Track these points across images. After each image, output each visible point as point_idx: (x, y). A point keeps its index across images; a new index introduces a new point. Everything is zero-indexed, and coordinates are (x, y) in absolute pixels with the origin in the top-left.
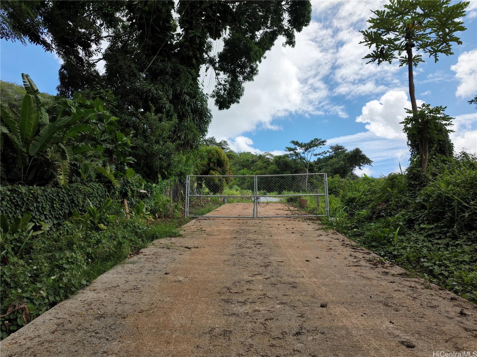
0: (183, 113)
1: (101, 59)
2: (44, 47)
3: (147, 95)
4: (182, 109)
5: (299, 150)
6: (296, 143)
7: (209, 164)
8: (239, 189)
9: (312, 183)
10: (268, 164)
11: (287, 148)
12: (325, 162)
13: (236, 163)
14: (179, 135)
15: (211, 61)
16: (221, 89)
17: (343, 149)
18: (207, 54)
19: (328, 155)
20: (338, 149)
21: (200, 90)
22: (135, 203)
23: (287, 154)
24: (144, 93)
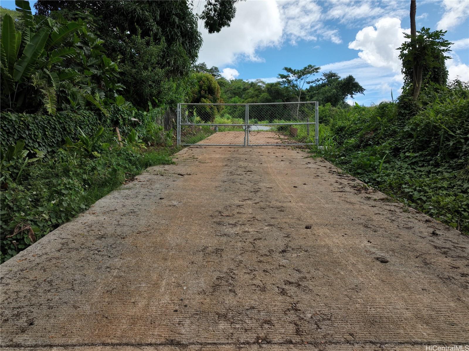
0: (172, 36)
3: (132, 15)
4: (171, 32)
5: (292, 77)
6: (289, 70)
7: (200, 92)
8: (230, 117)
9: (303, 111)
10: (259, 92)
11: (280, 75)
12: (317, 90)
13: (228, 91)
14: (168, 60)
16: (211, 10)
17: (337, 76)
19: (320, 82)
20: (331, 76)
21: (189, 10)
22: (127, 131)
23: (279, 82)
24: (129, 13)
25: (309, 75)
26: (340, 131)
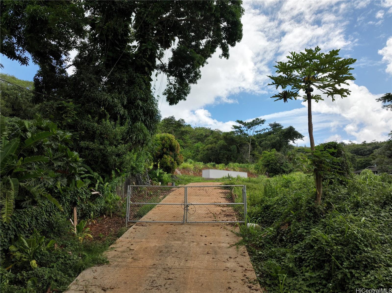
0: (136, 116)
1: (71, 65)
2: (20, 62)
3: (104, 103)
4: (135, 113)
6: (241, 122)
7: (162, 149)
8: (193, 161)
9: (253, 155)
10: (218, 139)
11: (233, 126)
12: (265, 137)
13: (192, 137)
14: (131, 136)
15: (162, 68)
16: (172, 88)
17: (280, 126)
18: (159, 59)
19: (267, 131)
20: (276, 126)
21: (152, 93)
22: (85, 208)
23: (233, 132)
24: (101, 102)
25: (257, 126)
26: (266, 209)
